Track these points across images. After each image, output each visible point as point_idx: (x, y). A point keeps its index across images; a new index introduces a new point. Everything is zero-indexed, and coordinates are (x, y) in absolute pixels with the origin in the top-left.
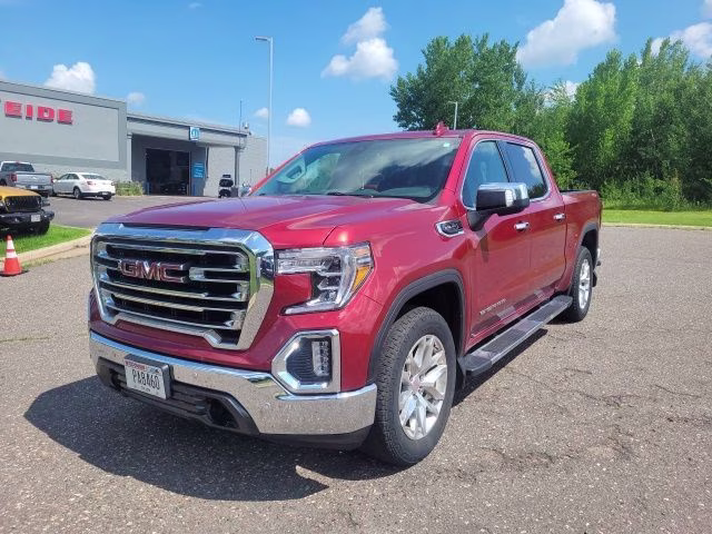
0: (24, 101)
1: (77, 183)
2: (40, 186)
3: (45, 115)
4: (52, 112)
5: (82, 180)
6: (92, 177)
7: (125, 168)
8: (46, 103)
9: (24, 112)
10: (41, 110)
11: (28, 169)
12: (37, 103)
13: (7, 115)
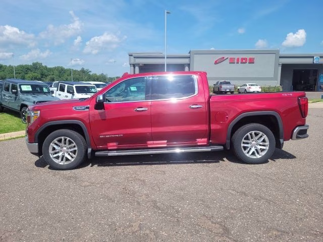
0: (236, 56)
1: (246, 88)
2: (230, 90)
3: (244, 61)
4: (246, 59)
5: (248, 86)
6: (252, 85)
7: (277, 80)
8: (244, 56)
9: (236, 61)
10: (242, 59)
11: (229, 83)
12: (241, 56)
13: (230, 63)
